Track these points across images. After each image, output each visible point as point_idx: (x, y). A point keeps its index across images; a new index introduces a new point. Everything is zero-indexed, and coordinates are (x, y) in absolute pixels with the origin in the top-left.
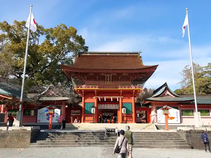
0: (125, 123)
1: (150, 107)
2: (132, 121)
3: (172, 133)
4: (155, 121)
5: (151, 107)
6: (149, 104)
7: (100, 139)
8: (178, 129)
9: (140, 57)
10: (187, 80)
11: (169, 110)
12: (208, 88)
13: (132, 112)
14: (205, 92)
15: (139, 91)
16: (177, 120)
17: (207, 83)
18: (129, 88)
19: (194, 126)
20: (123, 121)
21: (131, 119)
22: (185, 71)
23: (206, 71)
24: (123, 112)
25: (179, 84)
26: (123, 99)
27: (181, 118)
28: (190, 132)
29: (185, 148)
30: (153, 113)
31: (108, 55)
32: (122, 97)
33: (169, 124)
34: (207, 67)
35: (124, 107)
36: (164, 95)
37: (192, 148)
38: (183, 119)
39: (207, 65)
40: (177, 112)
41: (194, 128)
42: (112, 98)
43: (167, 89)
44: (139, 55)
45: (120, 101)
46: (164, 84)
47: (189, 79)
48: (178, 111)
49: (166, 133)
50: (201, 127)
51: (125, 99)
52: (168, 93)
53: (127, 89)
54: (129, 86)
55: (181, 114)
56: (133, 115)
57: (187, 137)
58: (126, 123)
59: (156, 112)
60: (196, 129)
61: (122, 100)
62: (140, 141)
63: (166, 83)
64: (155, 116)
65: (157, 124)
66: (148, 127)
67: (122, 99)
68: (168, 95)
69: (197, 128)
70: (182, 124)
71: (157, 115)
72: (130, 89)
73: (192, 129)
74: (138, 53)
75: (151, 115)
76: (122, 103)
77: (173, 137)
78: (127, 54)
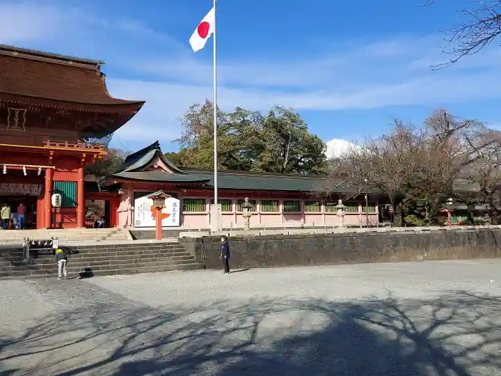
0: (58, 228)
1: (120, 192)
2: (76, 222)
3: (169, 244)
4: (129, 223)
5: (122, 192)
6: (118, 186)
7: (13, 264)
8: (181, 237)
9: (102, 74)
10: (193, 136)
11: (166, 200)
12: (232, 157)
13: (77, 204)
14: (226, 165)
15: (98, 156)
16: (174, 220)
17: (231, 148)
18: (73, 146)
19: (208, 230)
20: (53, 225)
21: (73, 220)
22: (189, 116)
23: (231, 122)
24: (54, 204)
25: (178, 142)
26: (55, 173)
27: (182, 215)
28: (202, 240)
29: (192, 268)
30: (125, 205)
31: (15, 54)
32: (54, 167)
33: (163, 229)
34: (233, 115)
35: (57, 191)
36: (153, 167)
37: (205, 268)
38: (185, 217)
39: (234, 111)
40: (175, 204)
41: (210, 233)
42: (24, 169)
43: (158, 155)
44: (99, 68)
45: (48, 178)
46: (154, 145)
47: (197, 135)
48: (178, 202)
49: (158, 244)
50: (221, 230)
51: (60, 172)
52: (160, 163)
53: (66, 148)
54: (72, 141)
55: (183, 209)
56: (79, 210)
57: (197, 249)
58: (61, 227)
59: (133, 204)
60: (212, 234)
61: (52, 175)
62: (108, 263)
63: (157, 141)
64: (130, 212)
65: (133, 229)
66: (113, 235)
67: (52, 171)
68: (159, 167)
69: (214, 232)
70: (182, 228)
71: (134, 211)
72: (75, 149)
73: (206, 234)
74: (96, 64)
75: (118, 211)
76: (52, 182)
77: (172, 251)
78: (68, 60)
